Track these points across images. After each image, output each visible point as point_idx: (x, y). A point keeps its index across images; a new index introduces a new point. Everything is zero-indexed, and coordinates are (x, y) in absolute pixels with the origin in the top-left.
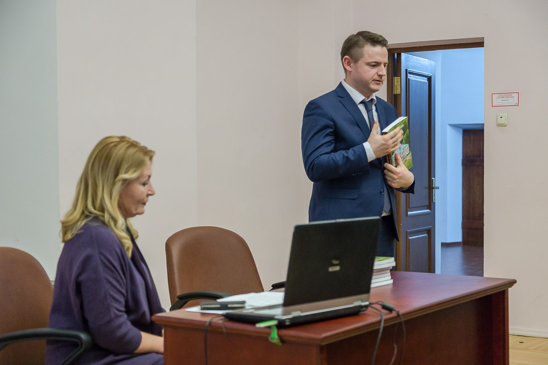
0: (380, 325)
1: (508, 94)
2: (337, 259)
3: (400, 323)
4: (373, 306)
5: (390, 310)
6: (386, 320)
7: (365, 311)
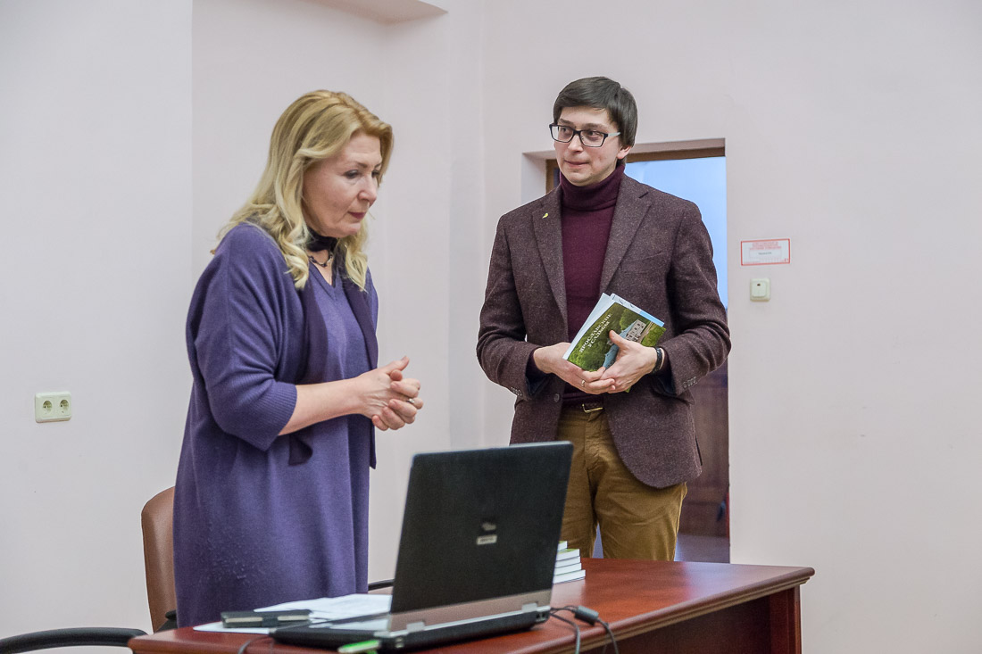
0: (574, 649)
1: (770, 243)
2: (491, 521)
3: (610, 646)
4: (558, 613)
5: (591, 622)
6: (583, 640)
7: (543, 622)
